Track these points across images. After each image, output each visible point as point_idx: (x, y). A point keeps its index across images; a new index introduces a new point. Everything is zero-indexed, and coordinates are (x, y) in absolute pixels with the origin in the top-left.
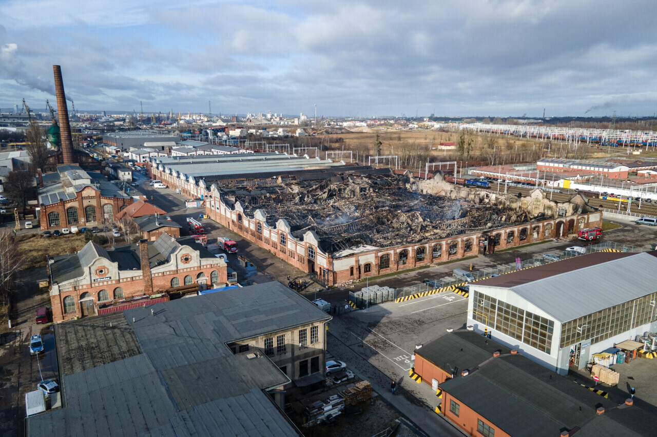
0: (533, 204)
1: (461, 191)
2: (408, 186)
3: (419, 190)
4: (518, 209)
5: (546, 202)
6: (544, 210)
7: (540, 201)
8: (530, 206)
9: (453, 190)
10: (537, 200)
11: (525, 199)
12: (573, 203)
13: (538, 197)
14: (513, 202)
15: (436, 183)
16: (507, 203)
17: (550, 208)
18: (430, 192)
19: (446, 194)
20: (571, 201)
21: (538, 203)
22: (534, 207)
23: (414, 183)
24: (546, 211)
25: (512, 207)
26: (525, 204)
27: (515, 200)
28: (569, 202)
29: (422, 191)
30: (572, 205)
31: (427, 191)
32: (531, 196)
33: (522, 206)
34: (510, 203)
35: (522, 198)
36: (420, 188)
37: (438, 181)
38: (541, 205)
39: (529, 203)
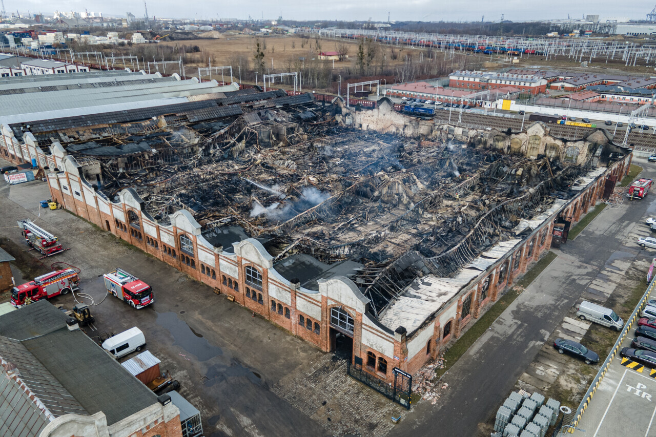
0: (529, 143)
1: (420, 126)
2: (339, 118)
3: (356, 124)
4: (506, 150)
5: (550, 140)
6: (545, 151)
7: (540, 139)
8: (524, 147)
9: (408, 124)
10: (536, 137)
11: (517, 136)
12: (590, 142)
13: (538, 134)
14: (498, 141)
15: (381, 115)
16: (490, 142)
17: (554, 147)
18: (372, 127)
19: (397, 129)
20: (588, 138)
21: (537, 142)
22: (530, 146)
23: (347, 114)
24: (547, 152)
25: (497, 147)
26: (517, 143)
27: (501, 138)
28: (585, 139)
29: (361, 126)
30: (588, 144)
31: (368, 126)
32: (526, 133)
33: (512, 146)
34: (494, 141)
35: (513, 136)
36: (358, 121)
37: (385, 112)
38: (541, 144)
39: (523, 141)
